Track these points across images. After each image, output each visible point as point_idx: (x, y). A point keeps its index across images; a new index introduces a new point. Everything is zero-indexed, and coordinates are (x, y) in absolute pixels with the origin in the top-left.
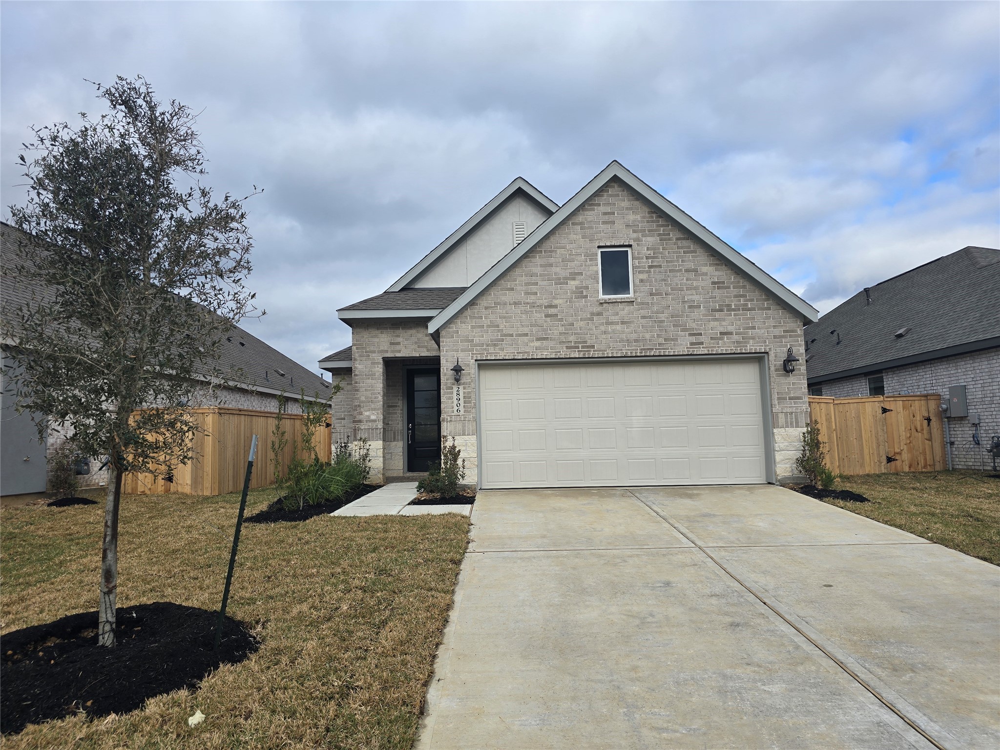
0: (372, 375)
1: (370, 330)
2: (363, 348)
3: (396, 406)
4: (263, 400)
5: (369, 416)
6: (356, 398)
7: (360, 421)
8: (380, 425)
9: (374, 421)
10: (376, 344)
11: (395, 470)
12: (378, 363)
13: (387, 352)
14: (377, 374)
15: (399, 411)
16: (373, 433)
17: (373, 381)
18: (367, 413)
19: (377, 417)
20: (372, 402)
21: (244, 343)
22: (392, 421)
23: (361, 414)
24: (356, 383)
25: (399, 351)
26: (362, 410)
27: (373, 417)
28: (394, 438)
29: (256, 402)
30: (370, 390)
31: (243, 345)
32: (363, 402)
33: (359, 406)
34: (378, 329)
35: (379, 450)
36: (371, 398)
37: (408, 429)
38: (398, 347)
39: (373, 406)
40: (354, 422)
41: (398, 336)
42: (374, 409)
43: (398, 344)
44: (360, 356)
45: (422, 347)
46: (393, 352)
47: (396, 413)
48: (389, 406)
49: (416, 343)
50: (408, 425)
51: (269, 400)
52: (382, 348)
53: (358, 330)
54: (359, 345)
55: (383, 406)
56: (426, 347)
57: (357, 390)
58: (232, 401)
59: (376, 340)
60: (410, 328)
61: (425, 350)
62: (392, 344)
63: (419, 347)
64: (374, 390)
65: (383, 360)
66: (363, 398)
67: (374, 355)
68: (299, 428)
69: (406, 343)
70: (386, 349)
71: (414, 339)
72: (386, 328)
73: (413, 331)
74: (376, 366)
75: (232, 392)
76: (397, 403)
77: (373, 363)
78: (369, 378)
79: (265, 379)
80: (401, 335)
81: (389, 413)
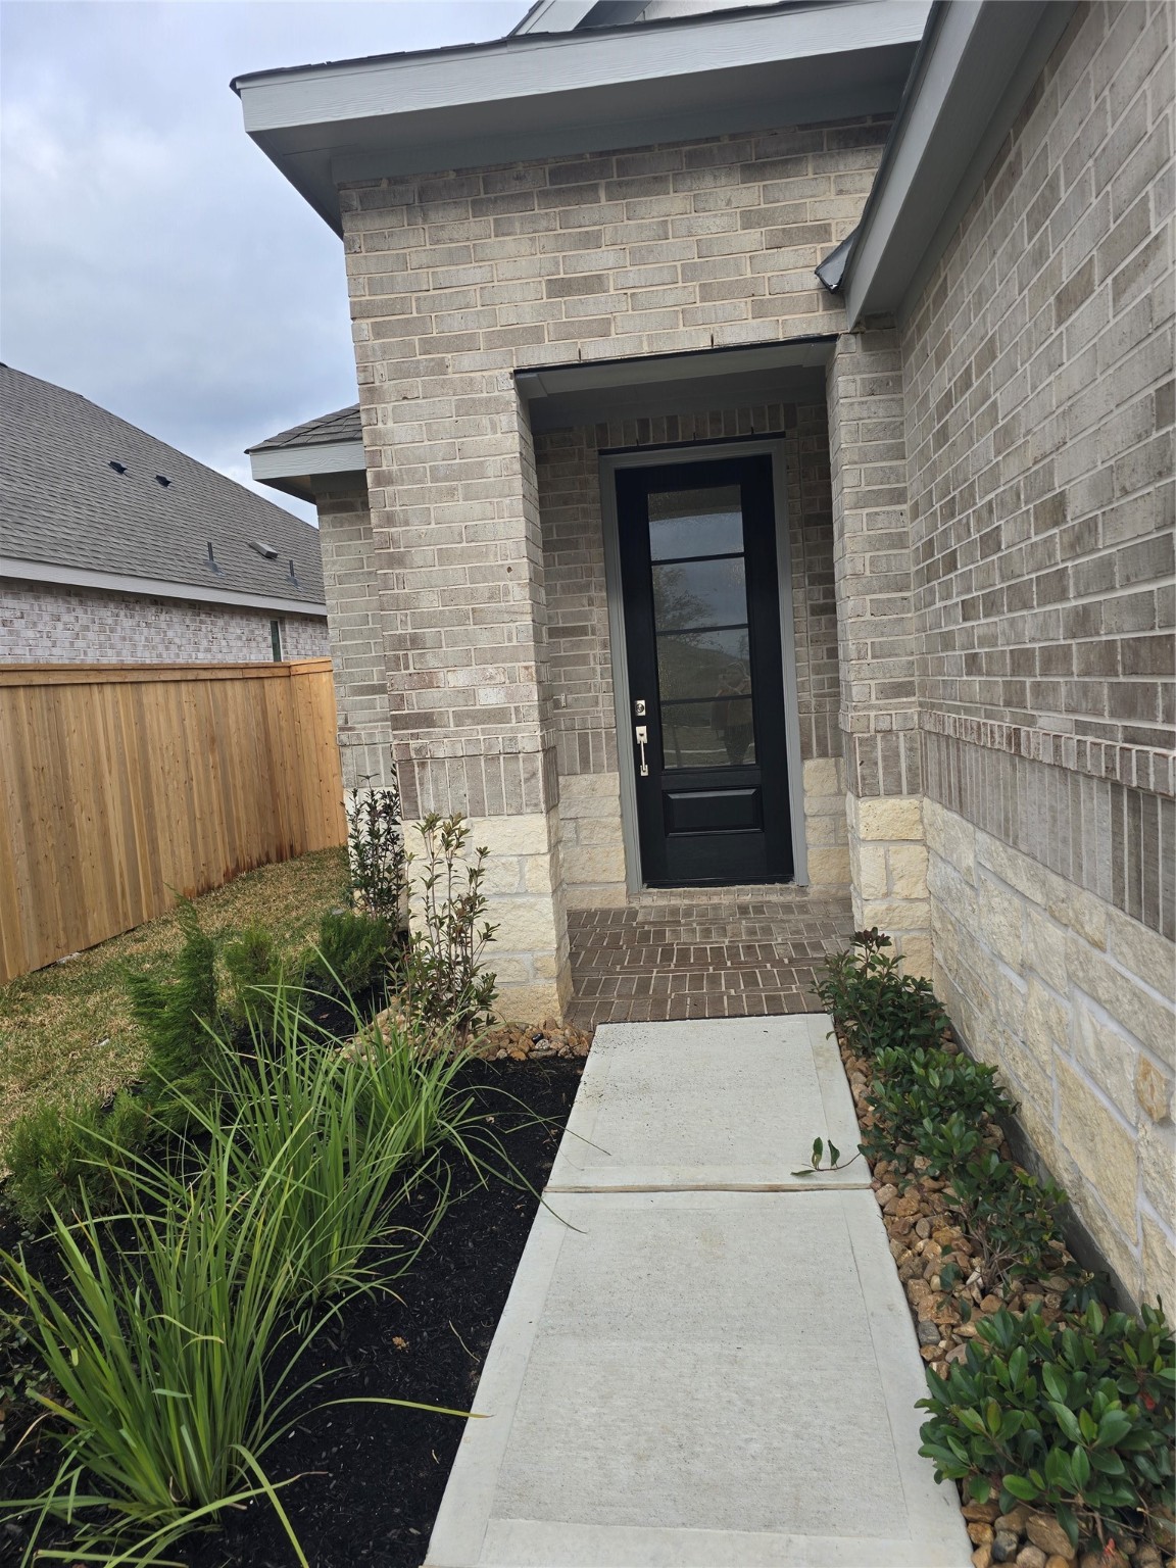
0: (462, 475)
1: (437, 217)
2: (408, 326)
3: (583, 631)
4: (201, 622)
5: (468, 693)
6: (398, 604)
7: (426, 720)
8: (529, 736)
9: (497, 715)
10: (476, 298)
11: (594, 883)
12: (492, 406)
13: (535, 335)
14: (493, 466)
15: (598, 651)
16: (494, 779)
17: (476, 507)
18: (458, 679)
19: (510, 697)
20: (477, 616)
21: (169, 479)
22: (570, 690)
23: (426, 681)
24: (389, 520)
25: (602, 329)
26: (432, 661)
27: (489, 698)
28: (585, 761)
29: (178, 628)
30: (464, 556)
31: (165, 482)
32: (431, 620)
33: (416, 641)
34: (479, 208)
35: (529, 863)
36: (472, 595)
37: (636, 721)
38: (591, 307)
39: (485, 641)
40: (398, 722)
41: (591, 241)
42: (493, 656)
43: (593, 284)
44: (399, 372)
45: (729, 291)
46: (566, 333)
47: (583, 660)
48: (554, 632)
49: (690, 272)
50: (633, 707)
51: (220, 622)
52: (507, 316)
53: (374, 224)
54: (389, 308)
55: (537, 640)
56: (747, 290)
57: (396, 561)
58: (86, 628)
59: (471, 273)
60: (656, 184)
61: (744, 306)
62: (560, 288)
63: (707, 293)
64: (482, 555)
65: (521, 389)
66: (430, 603)
67: (468, 360)
68: (282, 704)
69: (634, 274)
70: (529, 321)
71: (677, 248)
72: (522, 199)
73: (670, 205)
74: (485, 421)
75: (81, 603)
76: (586, 616)
77: (466, 408)
78: (451, 492)
79: (206, 564)
80: (606, 238)
81: (556, 662)
